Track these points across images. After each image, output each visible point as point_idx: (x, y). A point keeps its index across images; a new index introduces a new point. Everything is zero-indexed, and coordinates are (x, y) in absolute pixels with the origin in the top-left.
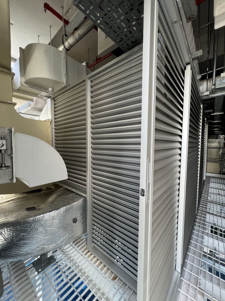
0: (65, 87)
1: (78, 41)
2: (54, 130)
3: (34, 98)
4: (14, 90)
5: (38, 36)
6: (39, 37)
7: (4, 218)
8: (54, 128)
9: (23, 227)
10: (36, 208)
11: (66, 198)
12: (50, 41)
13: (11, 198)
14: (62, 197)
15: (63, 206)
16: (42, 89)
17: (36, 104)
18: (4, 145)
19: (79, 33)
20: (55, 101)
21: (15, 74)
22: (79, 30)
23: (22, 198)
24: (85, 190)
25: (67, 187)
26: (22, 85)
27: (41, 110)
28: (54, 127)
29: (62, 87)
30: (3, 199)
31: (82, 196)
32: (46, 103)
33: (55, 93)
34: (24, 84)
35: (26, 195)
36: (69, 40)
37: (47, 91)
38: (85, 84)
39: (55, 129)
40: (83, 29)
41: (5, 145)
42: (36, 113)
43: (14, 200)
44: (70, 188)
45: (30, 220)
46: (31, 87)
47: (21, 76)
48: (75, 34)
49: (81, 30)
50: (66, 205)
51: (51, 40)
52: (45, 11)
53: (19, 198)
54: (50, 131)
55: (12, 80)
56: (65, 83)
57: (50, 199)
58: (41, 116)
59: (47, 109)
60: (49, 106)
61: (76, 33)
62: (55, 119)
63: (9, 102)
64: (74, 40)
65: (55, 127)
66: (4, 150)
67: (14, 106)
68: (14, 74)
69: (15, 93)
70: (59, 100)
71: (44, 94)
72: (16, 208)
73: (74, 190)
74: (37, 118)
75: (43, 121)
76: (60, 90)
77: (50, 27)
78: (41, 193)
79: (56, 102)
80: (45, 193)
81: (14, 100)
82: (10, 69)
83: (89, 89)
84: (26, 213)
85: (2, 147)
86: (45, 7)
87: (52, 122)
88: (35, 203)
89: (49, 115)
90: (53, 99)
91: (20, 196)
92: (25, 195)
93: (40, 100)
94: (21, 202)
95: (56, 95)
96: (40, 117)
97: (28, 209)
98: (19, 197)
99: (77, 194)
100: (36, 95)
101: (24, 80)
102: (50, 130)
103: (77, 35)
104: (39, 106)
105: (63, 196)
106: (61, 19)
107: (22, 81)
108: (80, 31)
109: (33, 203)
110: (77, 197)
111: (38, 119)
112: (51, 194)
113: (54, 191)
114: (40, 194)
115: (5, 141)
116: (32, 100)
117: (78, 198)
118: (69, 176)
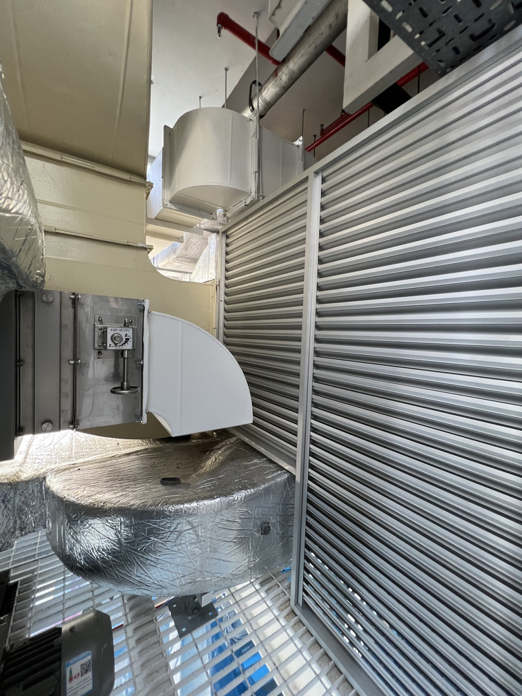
0: (253, 203)
1: (285, 89)
2: (222, 304)
3: (185, 234)
4: (149, 221)
5: (200, 97)
6: (202, 99)
7: (121, 494)
8: (223, 299)
9: (155, 524)
10: (182, 481)
11: (246, 467)
12: (224, 102)
13: (134, 447)
14: (235, 463)
15: (241, 489)
16: (202, 213)
17: (186, 248)
18: (128, 339)
19: (289, 70)
20: (227, 237)
21: (153, 184)
22: (291, 61)
23: (154, 450)
24: (293, 456)
25: (246, 440)
26: (165, 206)
27: (194, 261)
28: (223, 297)
29: (247, 203)
30: (121, 447)
31: (285, 469)
32: (207, 244)
33: (228, 219)
34: (169, 205)
35: (161, 445)
36: (264, 93)
37: (212, 216)
38: (307, 188)
39: (225, 302)
40: (300, 55)
41: (131, 340)
42: (184, 267)
43: (139, 453)
44: (253, 444)
45: (171, 512)
46: (181, 210)
47: (164, 187)
48: (280, 74)
49: (295, 61)
50: (246, 488)
51: (226, 100)
52: (219, 32)
53: (147, 449)
54: (215, 308)
55: (147, 198)
56: (253, 194)
57: (209, 462)
58: (194, 272)
59: (207, 257)
60: (211, 250)
61: (284, 70)
62: (227, 278)
63: (140, 245)
64: (277, 89)
65: (227, 298)
66: (128, 350)
67: (149, 252)
68: (151, 185)
69: (151, 227)
70: (237, 234)
71: (205, 223)
72: (142, 473)
73: (262, 450)
74: (186, 278)
75: (200, 284)
76: (242, 211)
77: (226, 70)
78: (189, 444)
79: (229, 240)
80: (197, 446)
81: (149, 241)
82: (144, 176)
83: (316, 200)
84: (161, 490)
85: (124, 344)
86: (219, 22)
87: (219, 285)
88: (178, 468)
89: (210, 271)
90: (224, 232)
91: (149, 446)
92: (158, 445)
93: (195, 238)
94: (153, 460)
95: (231, 223)
96: (193, 276)
97: (166, 481)
98: (147, 447)
99: (271, 461)
100: (188, 227)
101: (168, 196)
102: (214, 304)
103: (286, 74)
104: (192, 252)
105: (239, 460)
106: (252, 44)
107: (165, 199)
108: (293, 64)
109: (175, 467)
110: (271, 468)
111: (188, 280)
112: (211, 451)
113: (217, 443)
114: (189, 446)
115: (131, 330)
116: (180, 239)
117: (275, 472)
118: (255, 414)
